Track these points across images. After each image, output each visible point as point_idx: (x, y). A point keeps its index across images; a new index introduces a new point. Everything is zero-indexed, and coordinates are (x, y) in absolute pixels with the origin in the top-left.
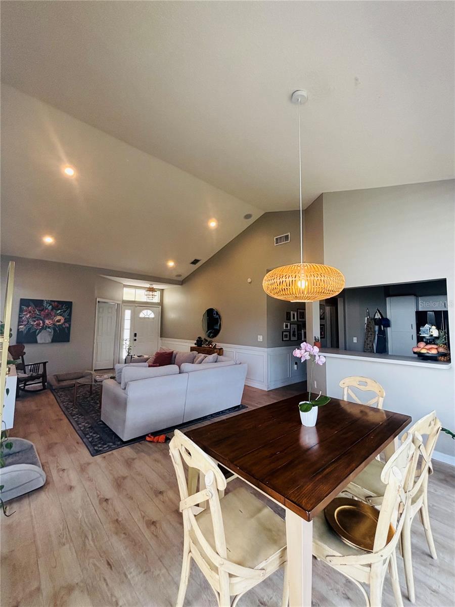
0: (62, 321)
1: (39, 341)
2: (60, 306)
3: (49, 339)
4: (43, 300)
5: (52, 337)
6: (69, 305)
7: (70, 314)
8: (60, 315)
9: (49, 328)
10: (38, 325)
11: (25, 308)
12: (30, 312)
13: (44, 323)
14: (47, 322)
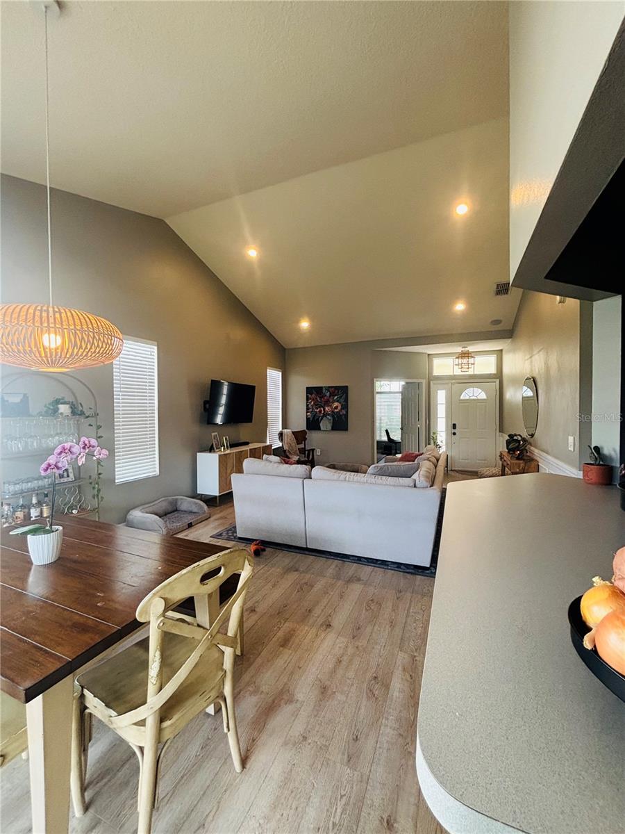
0: (339, 408)
1: (322, 429)
2: (336, 391)
3: (329, 427)
4: (322, 387)
5: (331, 424)
6: (344, 390)
7: (346, 400)
8: (337, 401)
9: (329, 415)
10: (320, 412)
11: (310, 396)
12: (313, 400)
13: (324, 409)
14: (327, 409)
